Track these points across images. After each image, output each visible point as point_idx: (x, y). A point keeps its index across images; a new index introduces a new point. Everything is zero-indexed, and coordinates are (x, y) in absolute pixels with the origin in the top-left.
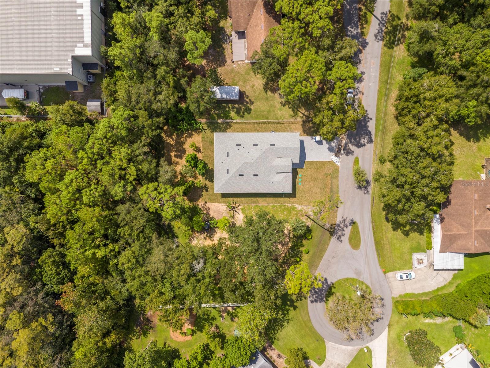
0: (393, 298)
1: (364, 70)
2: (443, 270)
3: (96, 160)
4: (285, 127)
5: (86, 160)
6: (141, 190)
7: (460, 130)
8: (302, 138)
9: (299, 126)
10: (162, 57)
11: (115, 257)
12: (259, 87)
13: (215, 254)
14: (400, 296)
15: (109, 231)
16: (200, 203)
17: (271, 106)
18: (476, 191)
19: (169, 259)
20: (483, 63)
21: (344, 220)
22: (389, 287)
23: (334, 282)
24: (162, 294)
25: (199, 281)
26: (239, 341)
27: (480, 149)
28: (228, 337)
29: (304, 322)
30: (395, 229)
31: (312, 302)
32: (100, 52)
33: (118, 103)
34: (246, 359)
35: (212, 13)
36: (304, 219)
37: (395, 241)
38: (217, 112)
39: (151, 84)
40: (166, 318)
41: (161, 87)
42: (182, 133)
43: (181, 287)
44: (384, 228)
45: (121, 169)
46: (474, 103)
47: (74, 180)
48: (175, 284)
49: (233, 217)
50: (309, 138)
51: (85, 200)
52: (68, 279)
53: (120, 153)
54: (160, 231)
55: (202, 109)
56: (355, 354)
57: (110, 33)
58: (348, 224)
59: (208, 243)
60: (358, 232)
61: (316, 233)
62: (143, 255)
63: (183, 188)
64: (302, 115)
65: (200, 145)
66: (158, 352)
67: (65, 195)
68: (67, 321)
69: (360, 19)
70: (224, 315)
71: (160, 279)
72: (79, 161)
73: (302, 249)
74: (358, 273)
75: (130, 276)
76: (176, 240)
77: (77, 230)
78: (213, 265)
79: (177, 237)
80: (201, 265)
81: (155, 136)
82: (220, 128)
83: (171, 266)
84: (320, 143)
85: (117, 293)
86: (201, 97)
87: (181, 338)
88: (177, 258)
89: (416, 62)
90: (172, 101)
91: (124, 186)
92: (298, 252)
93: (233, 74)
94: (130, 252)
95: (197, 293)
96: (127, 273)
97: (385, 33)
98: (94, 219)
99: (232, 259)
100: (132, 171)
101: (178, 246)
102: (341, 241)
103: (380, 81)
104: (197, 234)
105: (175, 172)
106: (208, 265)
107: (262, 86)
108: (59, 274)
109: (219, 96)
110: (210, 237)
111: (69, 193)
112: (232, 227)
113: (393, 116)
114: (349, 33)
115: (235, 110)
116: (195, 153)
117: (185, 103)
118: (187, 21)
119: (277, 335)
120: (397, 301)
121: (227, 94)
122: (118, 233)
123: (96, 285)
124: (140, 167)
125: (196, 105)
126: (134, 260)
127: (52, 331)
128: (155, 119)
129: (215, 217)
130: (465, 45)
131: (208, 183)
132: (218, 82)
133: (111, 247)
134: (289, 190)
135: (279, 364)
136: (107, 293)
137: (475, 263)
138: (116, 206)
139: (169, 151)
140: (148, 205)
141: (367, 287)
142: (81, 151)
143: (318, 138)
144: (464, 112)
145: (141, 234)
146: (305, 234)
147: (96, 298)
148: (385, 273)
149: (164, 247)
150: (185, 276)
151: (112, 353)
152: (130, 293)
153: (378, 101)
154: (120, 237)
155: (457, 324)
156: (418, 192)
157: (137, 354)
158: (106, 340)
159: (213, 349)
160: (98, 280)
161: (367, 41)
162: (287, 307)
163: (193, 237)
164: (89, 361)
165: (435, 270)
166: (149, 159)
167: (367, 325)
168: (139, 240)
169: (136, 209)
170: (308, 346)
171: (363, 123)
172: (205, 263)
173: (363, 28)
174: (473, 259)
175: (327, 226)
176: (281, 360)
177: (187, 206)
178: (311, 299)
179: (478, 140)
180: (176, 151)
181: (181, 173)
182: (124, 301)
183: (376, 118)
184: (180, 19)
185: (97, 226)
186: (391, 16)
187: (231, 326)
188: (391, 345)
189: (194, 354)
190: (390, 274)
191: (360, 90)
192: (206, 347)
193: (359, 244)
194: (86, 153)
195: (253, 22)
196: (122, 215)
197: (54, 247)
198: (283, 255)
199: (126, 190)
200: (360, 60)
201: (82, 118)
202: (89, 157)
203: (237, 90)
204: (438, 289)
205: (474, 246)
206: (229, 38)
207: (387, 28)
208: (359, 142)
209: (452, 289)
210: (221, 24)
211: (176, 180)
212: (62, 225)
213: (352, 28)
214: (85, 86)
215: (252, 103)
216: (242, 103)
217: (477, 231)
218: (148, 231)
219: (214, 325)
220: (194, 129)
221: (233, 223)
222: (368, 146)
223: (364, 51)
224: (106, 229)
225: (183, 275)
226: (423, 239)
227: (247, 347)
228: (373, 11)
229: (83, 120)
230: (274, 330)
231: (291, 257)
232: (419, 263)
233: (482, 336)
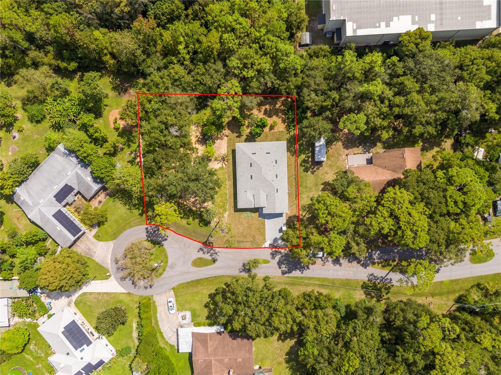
0: (152, 296)
1: (343, 266)
2: (178, 336)
3: (259, 43)
4: (293, 201)
5: (258, 35)
6: (235, 82)
7: (295, 347)
8: (284, 215)
9: (295, 213)
10: (346, 94)
11: (179, 61)
12: (326, 178)
13: (184, 145)
14: (154, 302)
15: (201, 56)
16: (226, 132)
17: (310, 189)
18: (244, 359)
19: (179, 107)
20: (348, 358)
21: (216, 253)
22: (161, 293)
23: (164, 246)
24: (150, 101)
25: (162, 132)
26: (112, 168)
27: (280, 363)
28: (114, 159)
29: (129, 223)
30: (210, 296)
31: (147, 229)
32: (350, 43)
33: (307, 60)
34: (97, 174)
35: (385, 135)
36: (216, 220)
37: (200, 296)
38: (304, 143)
39: (324, 87)
40: (129, 106)
41: (322, 95)
42: (285, 114)
43: (156, 117)
44: (211, 287)
45: (252, 64)
46: (316, 353)
47: (241, 26)
48: (158, 112)
49: (216, 160)
50: (285, 222)
51: (225, 36)
52: (159, 23)
53: (265, 63)
54: (202, 98)
55: (305, 130)
56: (105, 266)
57: (367, 50)
58: (213, 257)
59: (193, 139)
60: (207, 265)
61: (204, 230)
62: (181, 85)
63: (239, 116)
64: (304, 215)
65: (276, 130)
66: (100, 100)
67: (229, 19)
68: (124, 23)
69: (386, 261)
70: (133, 155)
71: (162, 100)
72: (257, 29)
73: (191, 219)
74: (172, 267)
75: (164, 74)
76: (195, 112)
77: (200, 30)
78: (175, 143)
79: (197, 113)
80: (175, 133)
81: (281, 91)
82: (291, 147)
83: (173, 109)
84: (281, 230)
85: (149, 64)
86: (314, 129)
87: (112, 119)
88: (180, 113)
89: (351, 309)
90: (310, 104)
91: (238, 67)
92: (188, 216)
93: (336, 155)
94: (184, 74)
95: (152, 131)
96: (165, 72)
97: (375, 282)
98: (209, 44)
99: (181, 159)
100: (251, 73)
101: (189, 113)
102: (198, 251)
103: (334, 279)
104: (200, 130)
105: (252, 110)
106: (175, 139)
107: (327, 181)
108: (163, 15)
109: (317, 144)
110: (198, 141)
111: (231, 22)
112: (207, 159)
113: (305, 291)
114: (374, 252)
115: (307, 159)
116: (269, 126)
117: (311, 116)
118: (376, 114)
119: (117, 200)
120: (150, 299)
121: (320, 151)
122: (199, 63)
123: (155, 46)
124: (254, 80)
125: (307, 125)
126: (177, 78)
127: (116, 11)
128: (295, 91)
129: (215, 144)
130: (362, 342)
131: (244, 137)
132: (329, 143)
133: (187, 57)
134: (240, 206)
135: (93, 202)
136: (149, 56)
137: (184, 363)
138: (221, 60)
139: (270, 104)
140: (223, 87)
141: (161, 274)
142: (266, 30)
143: (284, 228)
144: (308, 345)
145: (199, 82)
146: (204, 220)
147: (144, 47)
148: (173, 289)
149: (189, 102)
150: (165, 121)
151: (97, 61)
152: (149, 75)
153: (318, 278)
154: (196, 65)
155: (132, 350)
156: (240, 307)
157: (98, 83)
158: (109, 56)
159: (104, 146)
160: (159, 47)
161: (368, 267)
162: (141, 208)
163: (197, 126)
164: (92, 43)
165: (177, 330)
166: (261, 88)
167: (130, 274)
168: (193, 81)
169: (219, 77)
170: (109, 226)
171: (298, 266)
172: (176, 136)
173: (378, 263)
174: (188, 361)
175: (211, 239)
176: (97, 204)
177: (223, 120)
178: (149, 228)
179: (287, 362)
180: (270, 109)
181: (251, 114)
182: (143, 70)
183: (303, 277)
184: (378, 109)
185: (205, 45)
186: (389, 287)
187: (123, 161)
188: (113, 295)
189: (100, 130)
190: (172, 293)
191: (327, 263)
192: (105, 140)
193: (196, 266)
194: (264, 35)
195: (380, 170)
196: (214, 66)
197: (186, 9)
198: (185, 203)
199: (235, 69)
200: (351, 262)
201: (295, 29)
202: (261, 37)
203: (322, 159)
204: (161, 333)
205: (198, 359)
206: (367, 151)
207: (379, 283)
208: (282, 263)
209: (162, 344)
210: (379, 144)
211: (245, 110)
212: (203, 17)
213: (379, 254)
214: (322, 30)
215: (313, 173)
216: (312, 164)
217: (211, 360)
218: (201, 88)
219: (124, 147)
220: (290, 123)
221: (210, 160)
222: (280, 271)
223: (359, 265)
224: (201, 53)
225: (166, 118)
226: (203, 319)
227: (108, 174)
228: (393, 272)
229: (293, 30)
230: (122, 197)
231: (183, 210)
232: (182, 316)
233: (124, 371)
